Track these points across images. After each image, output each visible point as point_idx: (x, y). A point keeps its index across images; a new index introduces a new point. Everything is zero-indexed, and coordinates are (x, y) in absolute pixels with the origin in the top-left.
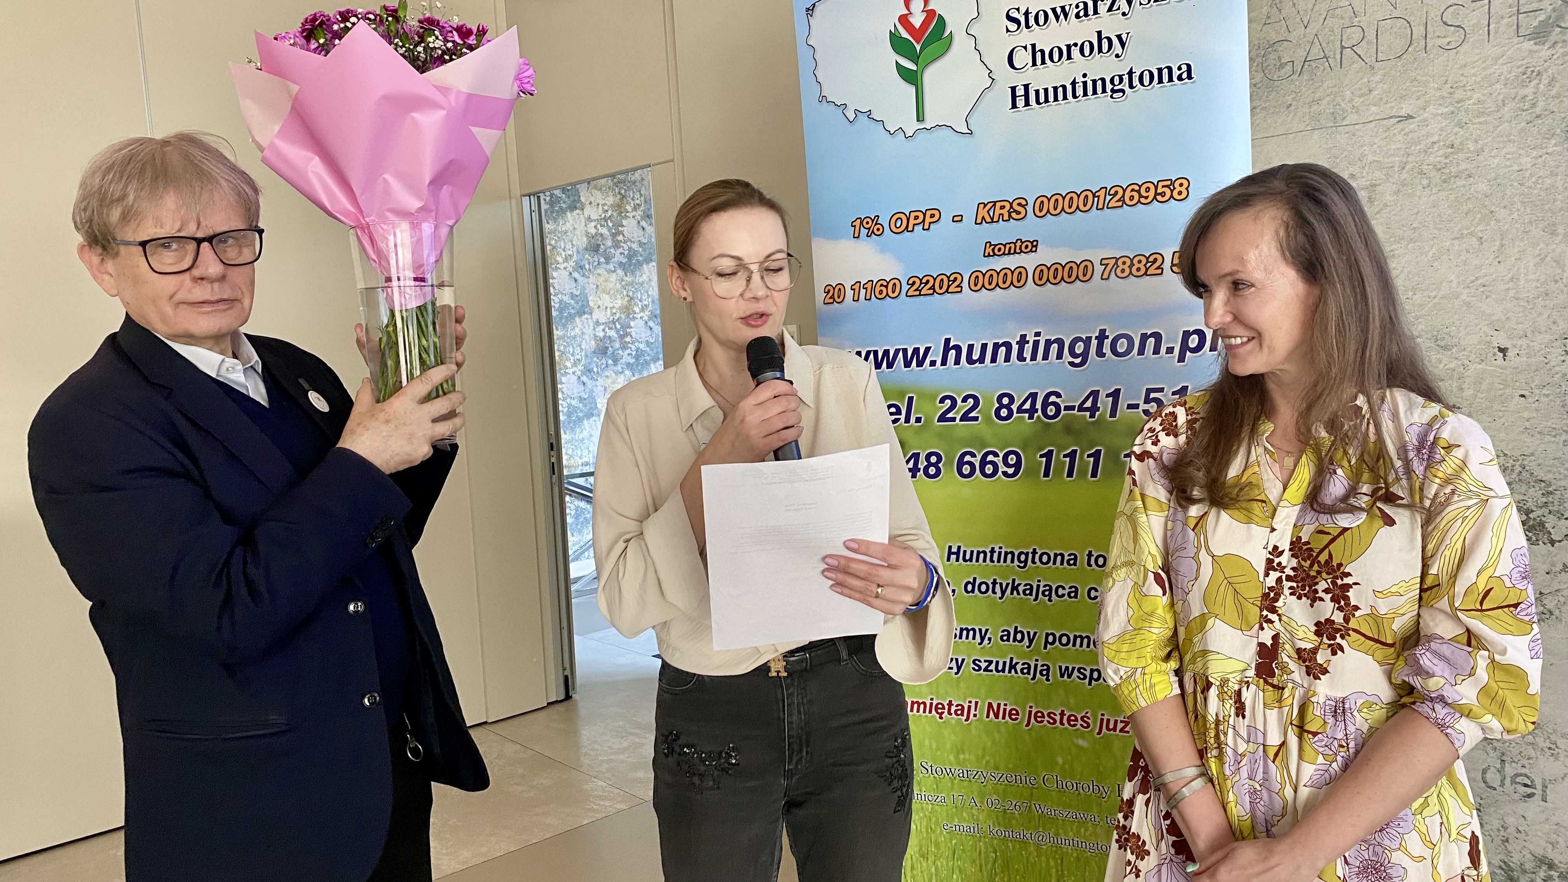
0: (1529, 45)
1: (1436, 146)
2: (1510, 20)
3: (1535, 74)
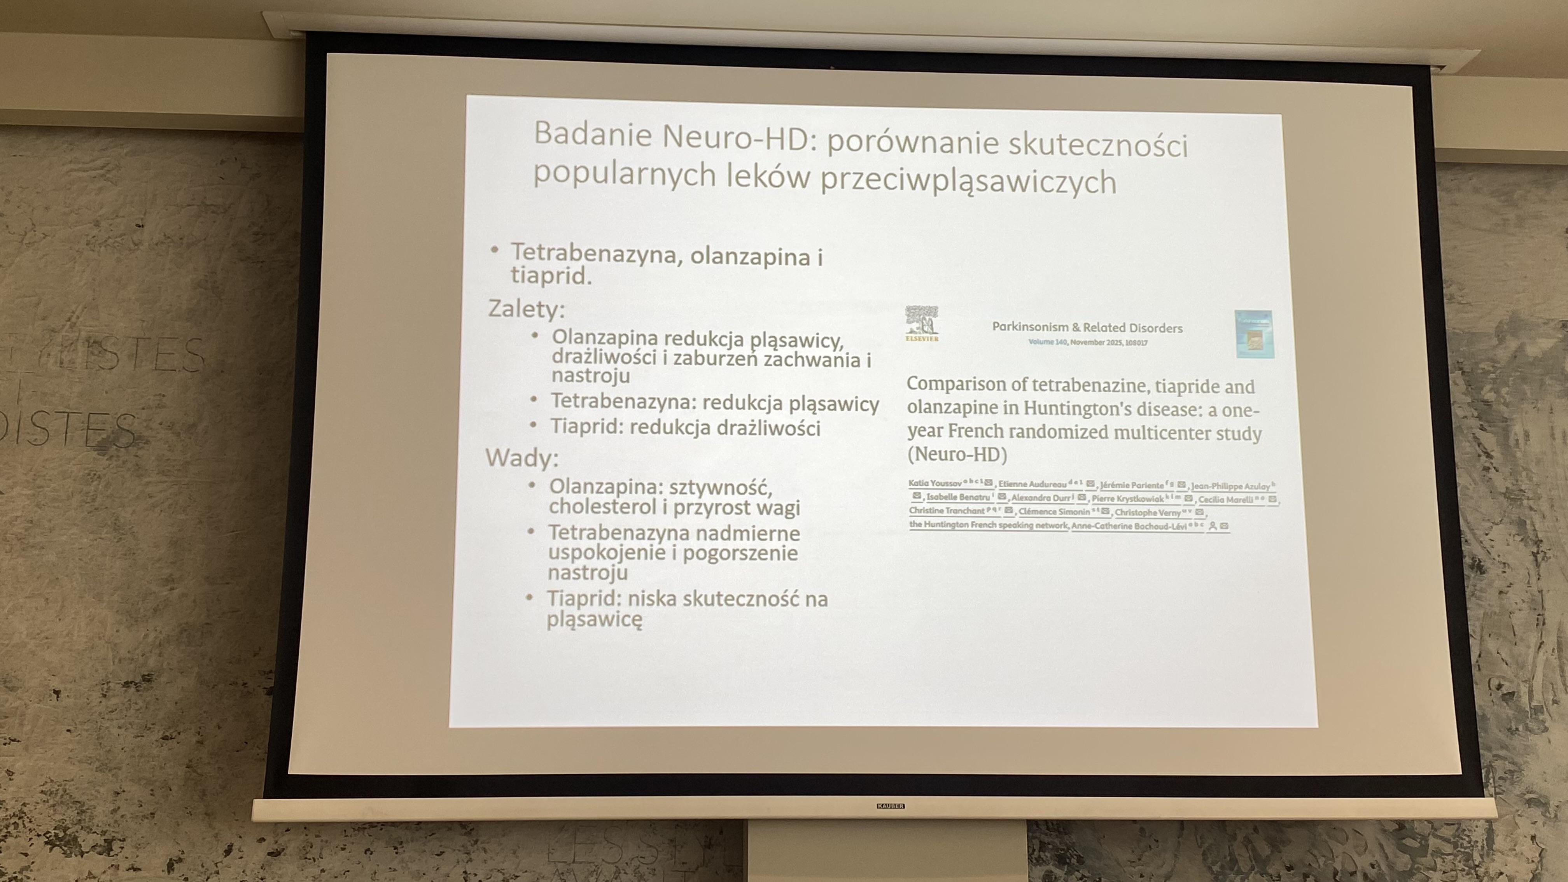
0: (94, 454)
1: (19, 520)
2: (81, 432)
3: (96, 477)
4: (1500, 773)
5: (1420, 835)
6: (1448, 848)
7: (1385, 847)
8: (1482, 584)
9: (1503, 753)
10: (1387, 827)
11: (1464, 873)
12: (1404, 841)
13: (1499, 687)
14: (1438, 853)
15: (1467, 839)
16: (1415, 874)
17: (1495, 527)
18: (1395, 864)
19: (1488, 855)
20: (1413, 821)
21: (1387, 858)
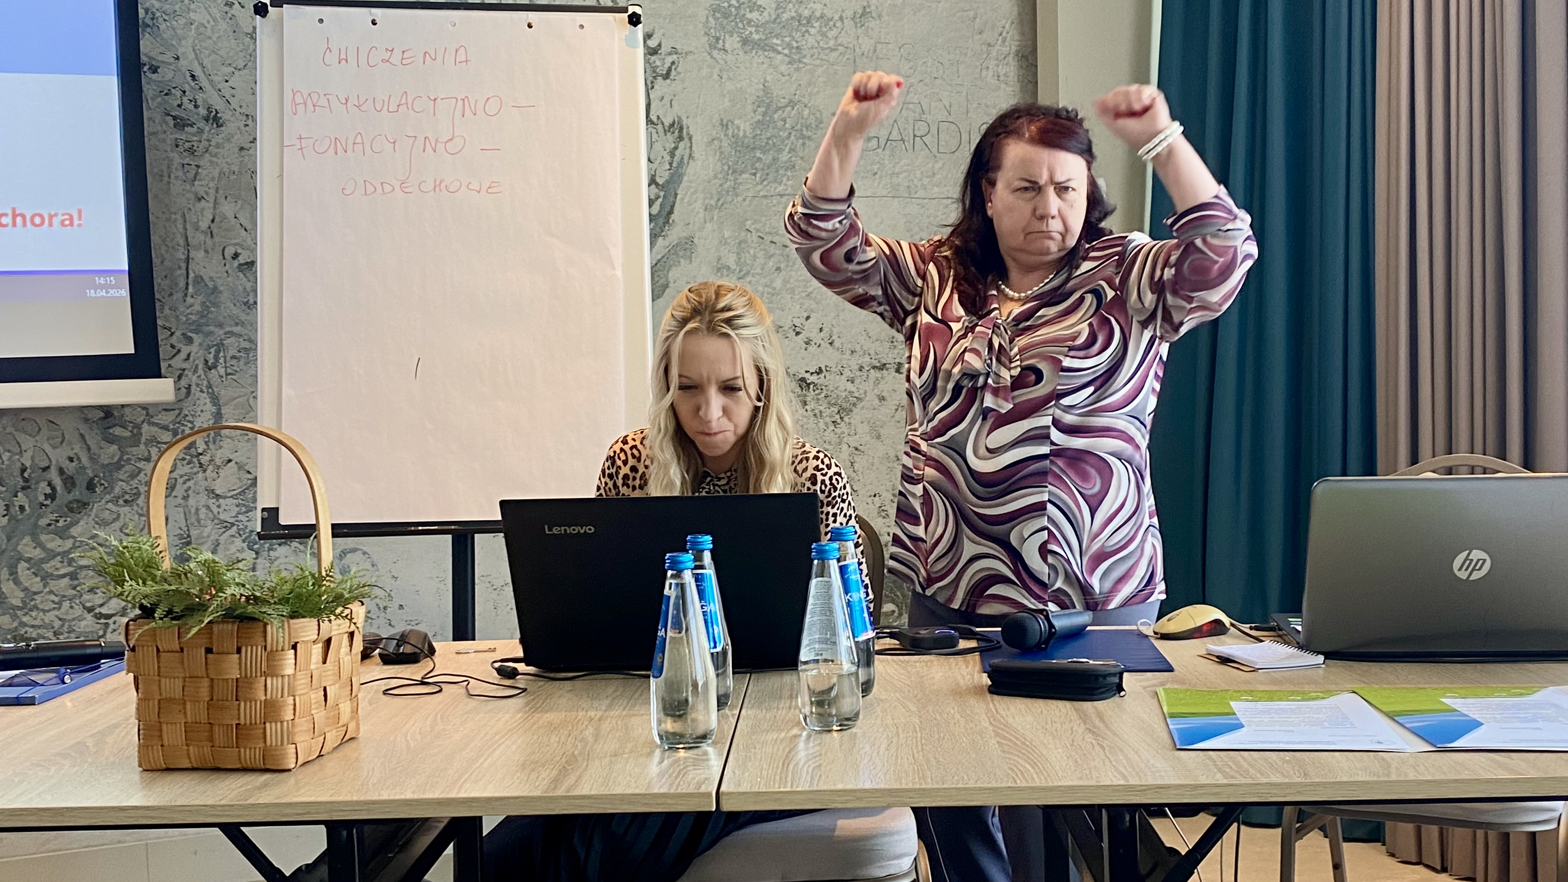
4: (232, 352)
5: (131, 422)
6: (166, 437)
7: (87, 437)
8: (218, 139)
9: (238, 329)
10: (90, 416)
11: (185, 462)
12: (111, 431)
13: (236, 256)
14: (153, 441)
15: (190, 425)
16: (123, 466)
17: (236, 72)
18: (100, 456)
19: (214, 443)
20: (123, 406)
21: (89, 449)
